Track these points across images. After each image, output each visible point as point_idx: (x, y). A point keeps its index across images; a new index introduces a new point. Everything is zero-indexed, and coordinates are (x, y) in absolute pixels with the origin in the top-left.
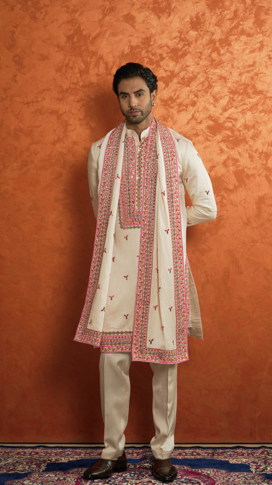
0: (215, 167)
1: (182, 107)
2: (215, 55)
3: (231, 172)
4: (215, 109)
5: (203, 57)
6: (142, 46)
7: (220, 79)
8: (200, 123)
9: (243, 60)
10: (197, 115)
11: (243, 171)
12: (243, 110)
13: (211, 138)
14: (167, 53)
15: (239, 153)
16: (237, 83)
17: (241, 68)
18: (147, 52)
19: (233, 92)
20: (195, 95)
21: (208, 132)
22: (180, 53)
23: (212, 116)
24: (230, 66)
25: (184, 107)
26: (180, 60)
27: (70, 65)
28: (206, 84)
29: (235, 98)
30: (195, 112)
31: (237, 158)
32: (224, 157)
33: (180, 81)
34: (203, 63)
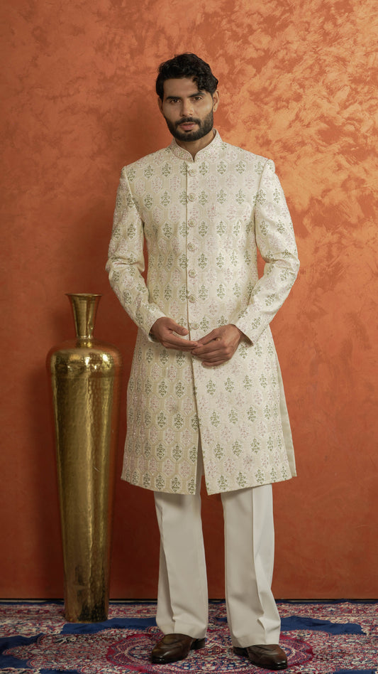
0: (329, 190)
1: (281, 103)
2: (329, 27)
3: (353, 199)
4: (330, 106)
5: (312, 29)
6: (222, 13)
7: (338, 61)
8: (308, 126)
9: (370, 34)
10: (303, 114)
11: (371, 196)
12: (371, 106)
13: (323, 148)
14: (259, 24)
15: (365, 170)
16: (362, 67)
17: (367, 45)
18: (230, 22)
19: (356, 80)
20: (299, 84)
21: (319, 139)
22: (278, 23)
23: (325, 115)
24: (351, 42)
25: (284, 103)
26: (277, 33)
27: (117, 42)
28: (316, 69)
29: (359, 90)
30: (300, 110)
31: (363, 177)
32: (343, 176)
33: (277, 64)
34: (311, 37)
